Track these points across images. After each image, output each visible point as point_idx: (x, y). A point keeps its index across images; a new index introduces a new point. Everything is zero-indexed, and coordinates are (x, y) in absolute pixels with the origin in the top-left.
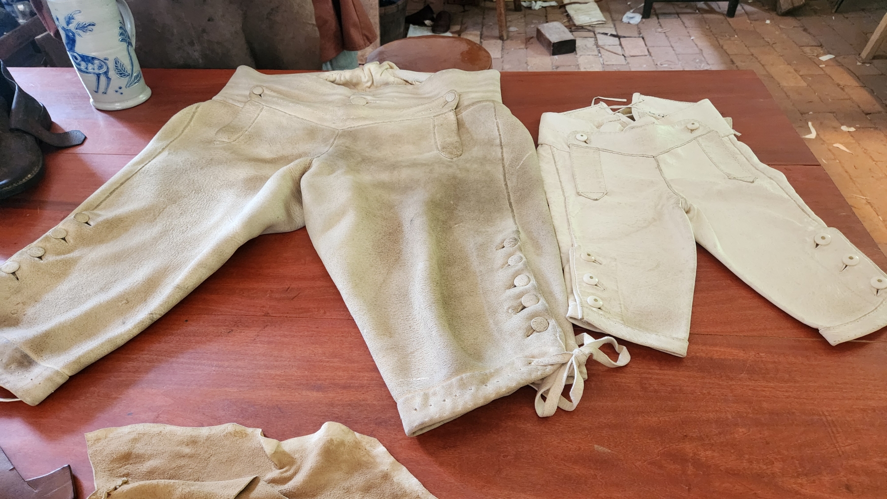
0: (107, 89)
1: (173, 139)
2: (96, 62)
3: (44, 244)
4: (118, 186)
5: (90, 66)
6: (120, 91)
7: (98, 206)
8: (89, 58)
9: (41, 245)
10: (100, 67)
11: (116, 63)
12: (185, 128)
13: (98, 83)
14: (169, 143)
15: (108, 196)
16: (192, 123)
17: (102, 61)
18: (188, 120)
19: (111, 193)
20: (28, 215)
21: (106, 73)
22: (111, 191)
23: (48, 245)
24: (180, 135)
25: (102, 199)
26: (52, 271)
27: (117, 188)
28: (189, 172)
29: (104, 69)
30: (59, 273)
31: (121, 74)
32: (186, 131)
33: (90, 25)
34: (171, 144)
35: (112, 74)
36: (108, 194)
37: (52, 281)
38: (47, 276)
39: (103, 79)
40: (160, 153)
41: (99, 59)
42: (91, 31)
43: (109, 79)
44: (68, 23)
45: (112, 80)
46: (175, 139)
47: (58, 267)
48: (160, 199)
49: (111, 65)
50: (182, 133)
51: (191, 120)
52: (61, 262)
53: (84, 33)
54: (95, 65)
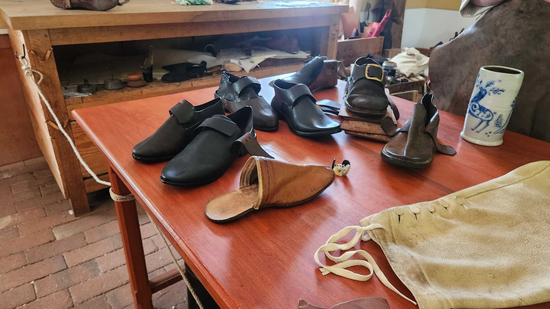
0: (481, 130)
1: (526, 177)
2: (488, 113)
3: (435, 206)
4: (484, 191)
5: (482, 114)
6: (489, 134)
7: (468, 197)
8: (485, 109)
9: (433, 205)
10: (488, 116)
11: (499, 117)
12: (537, 173)
13: (479, 125)
14: (524, 178)
15: (476, 195)
16: (543, 172)
17: (492, 113)
18: (541, 169)
19: (479, 194)
20: (418, 183)
21: (489, 121)
22: (479, 192)
23: (437, 207)
24: (532, 177)
25: (471, 195)
26: (437, 225)
27: (483, 192)
28: (540, 204)
29: (490, 119)
30: (441, 229)
31: (497, 124)
32: (537, 176)
33: (501, 90)
34: (525, 180)
35: (492, 123)
36: (476, 193)
37: (435, 231)
38: (433, 226)
39: (484, 124)
40: (517, 182)
41: (491, 112)
42: (499, 94)
43: (488, 125)
44: (488, 86)
45: (489, 126)
46: (529, 178)
47: (441, 225)
48: (518, 214)
49: (496, 117)
50: (534, 176)
51: (543, 170)
52: (443, 222)
53: (494, 94)
54: (485, 114)
